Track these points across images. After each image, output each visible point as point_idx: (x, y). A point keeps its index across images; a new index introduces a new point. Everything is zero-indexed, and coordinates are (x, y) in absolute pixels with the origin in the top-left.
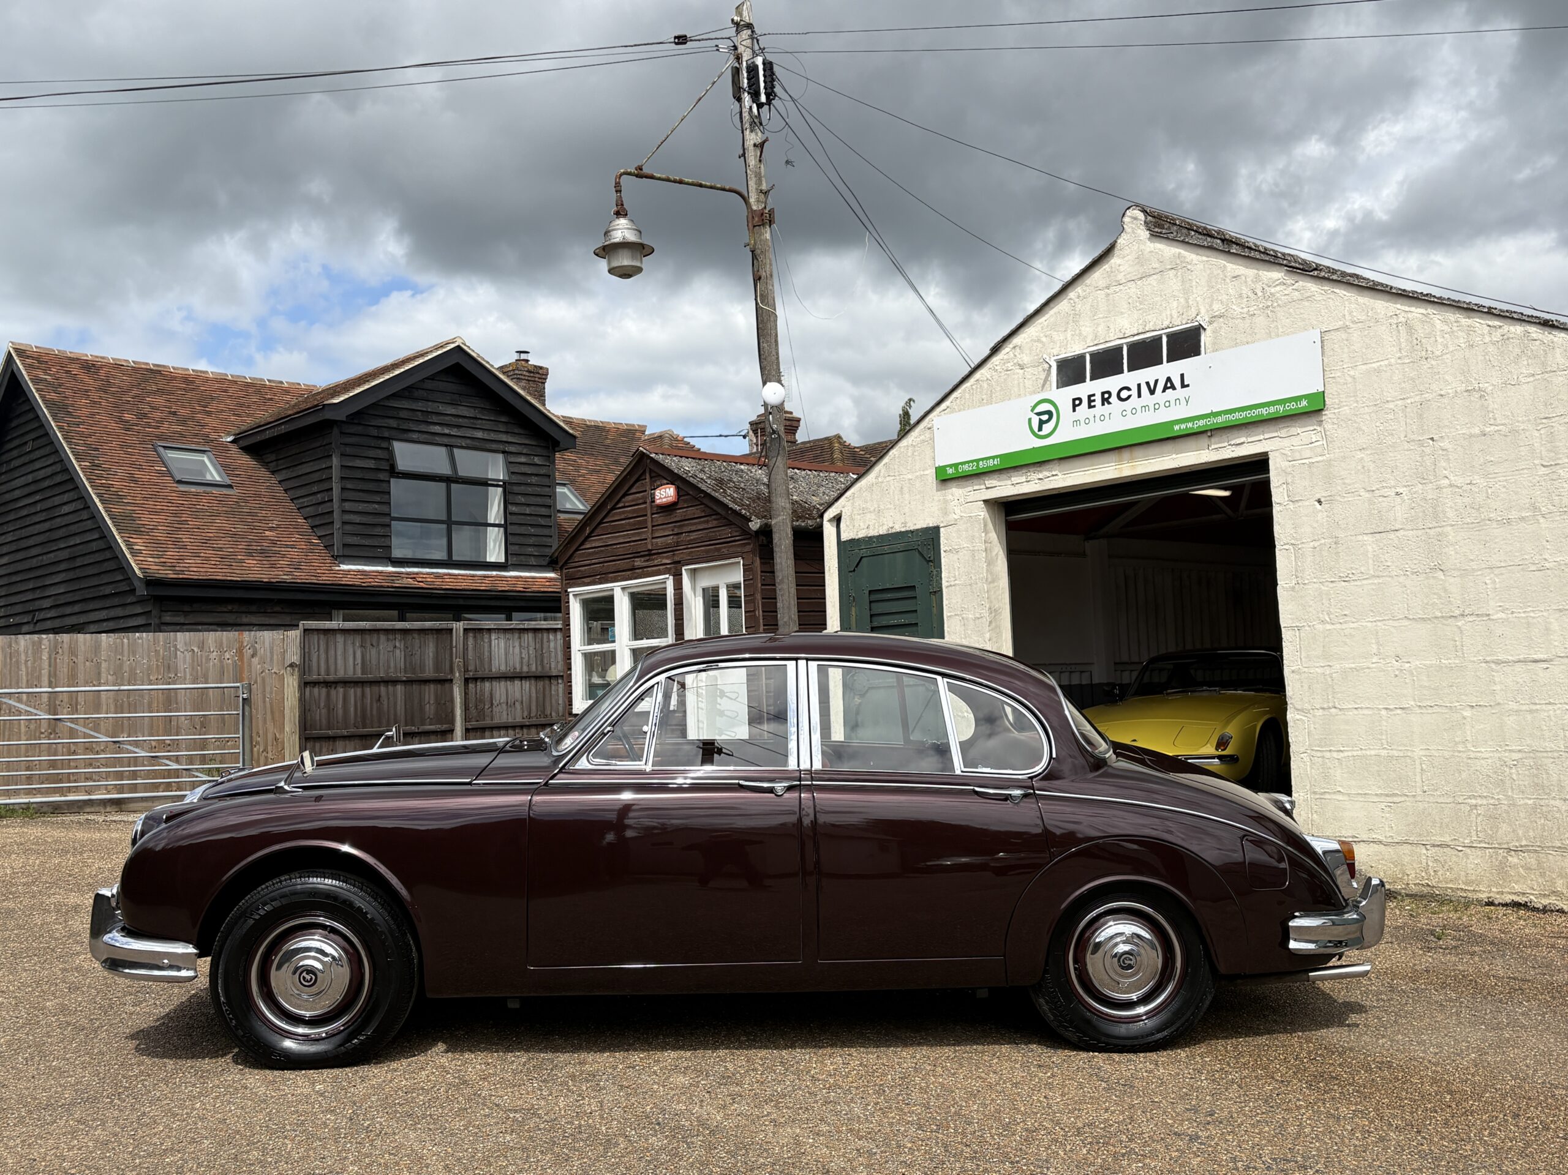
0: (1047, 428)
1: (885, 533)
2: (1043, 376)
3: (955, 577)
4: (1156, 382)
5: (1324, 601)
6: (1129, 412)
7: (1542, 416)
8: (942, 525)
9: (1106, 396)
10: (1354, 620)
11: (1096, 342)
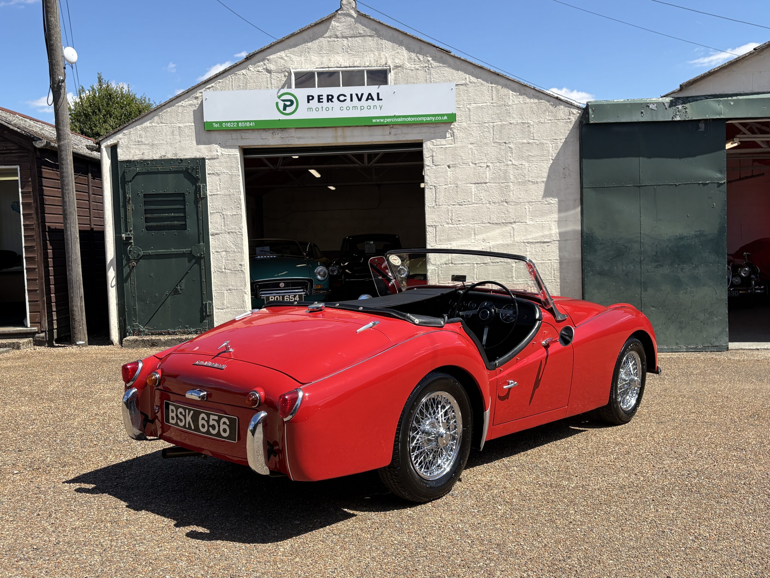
0: (289, 110)
1: (158, 158)
2: (284, 79)
3: (217, 190)
4: (362, 95)
5: (449, 214)
6: (345, 108)
7: (554, 138)
8: (207, 157)
9: (330, 97)
10: (464, 223)
11: (322, 66)
